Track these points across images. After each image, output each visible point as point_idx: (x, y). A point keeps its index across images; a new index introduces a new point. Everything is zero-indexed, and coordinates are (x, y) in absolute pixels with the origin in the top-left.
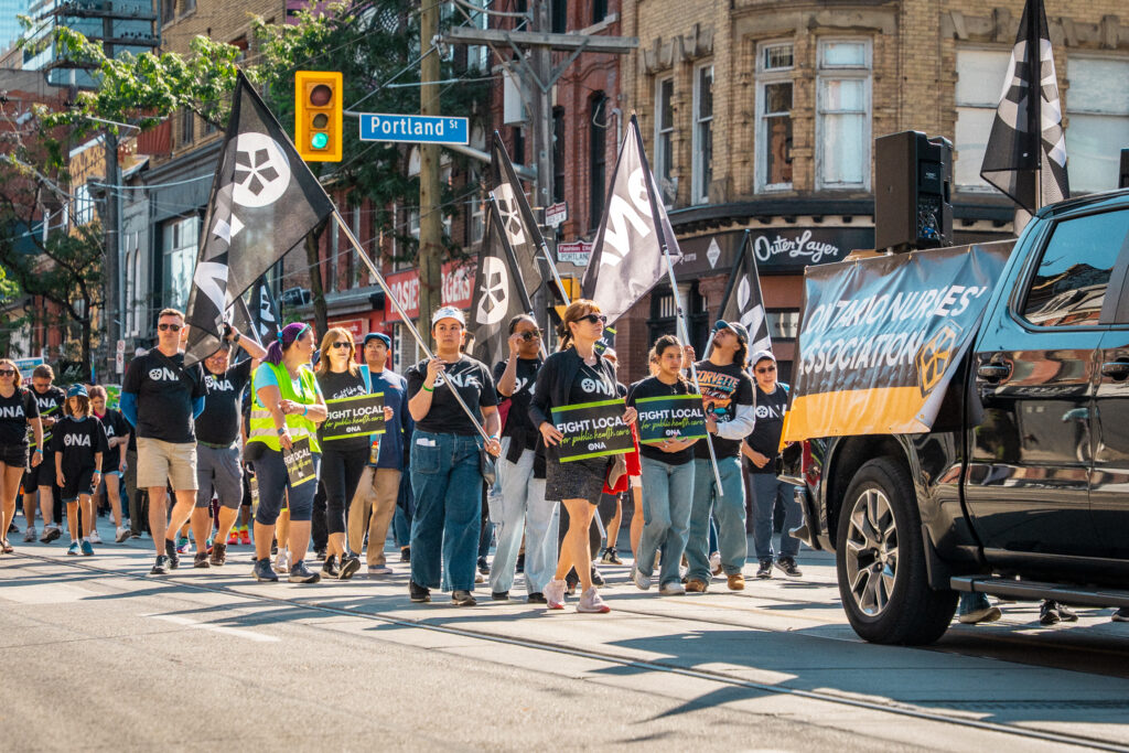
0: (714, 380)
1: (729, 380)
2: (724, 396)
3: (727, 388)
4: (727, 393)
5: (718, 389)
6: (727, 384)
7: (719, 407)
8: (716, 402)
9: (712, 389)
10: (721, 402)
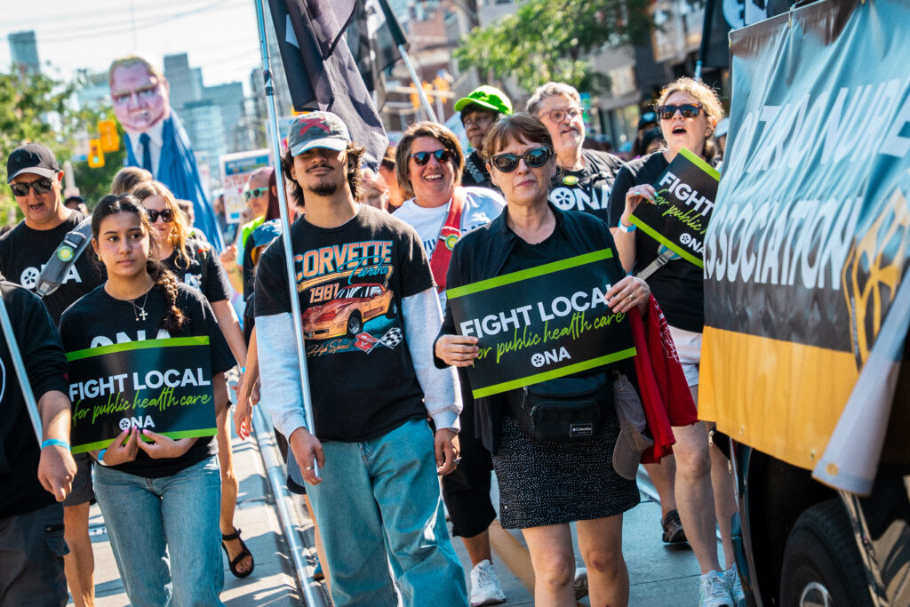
0: (340, 263)
1: (371, 250)
2: (375, 290)
3: (374, 271)
4: (378, 279)
5: (356, 280)
6: (371, 262)
7: (372, 315)
8: (364, 308)
9: (343, 283)
10: (374, 304)
